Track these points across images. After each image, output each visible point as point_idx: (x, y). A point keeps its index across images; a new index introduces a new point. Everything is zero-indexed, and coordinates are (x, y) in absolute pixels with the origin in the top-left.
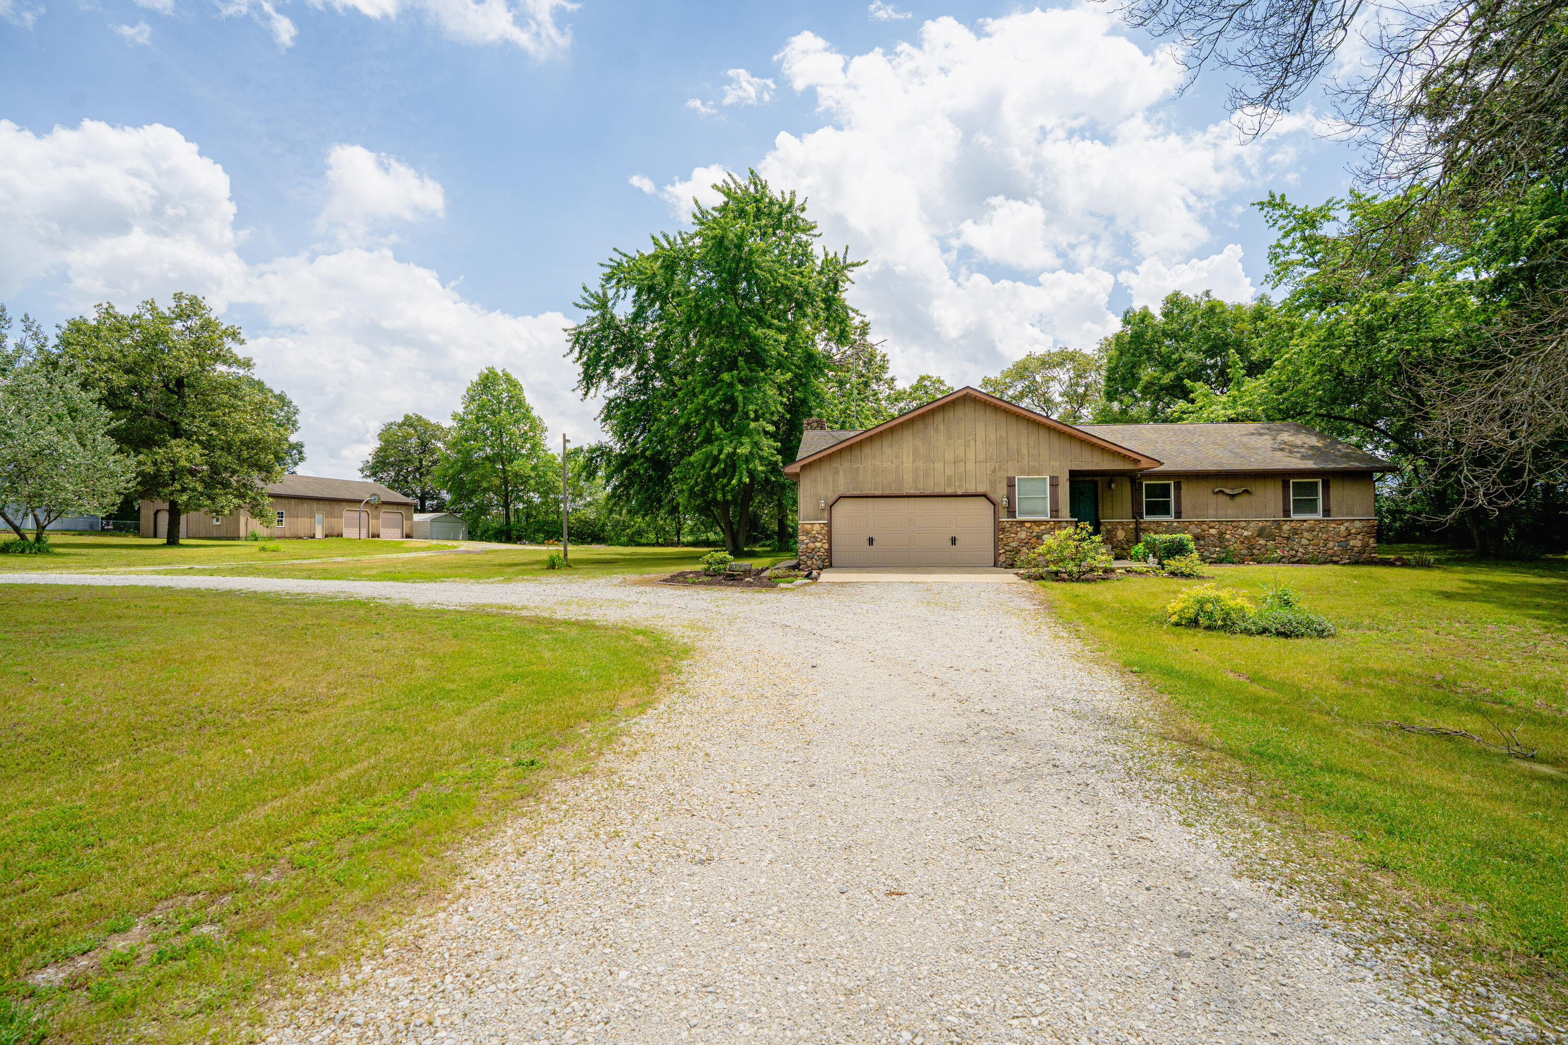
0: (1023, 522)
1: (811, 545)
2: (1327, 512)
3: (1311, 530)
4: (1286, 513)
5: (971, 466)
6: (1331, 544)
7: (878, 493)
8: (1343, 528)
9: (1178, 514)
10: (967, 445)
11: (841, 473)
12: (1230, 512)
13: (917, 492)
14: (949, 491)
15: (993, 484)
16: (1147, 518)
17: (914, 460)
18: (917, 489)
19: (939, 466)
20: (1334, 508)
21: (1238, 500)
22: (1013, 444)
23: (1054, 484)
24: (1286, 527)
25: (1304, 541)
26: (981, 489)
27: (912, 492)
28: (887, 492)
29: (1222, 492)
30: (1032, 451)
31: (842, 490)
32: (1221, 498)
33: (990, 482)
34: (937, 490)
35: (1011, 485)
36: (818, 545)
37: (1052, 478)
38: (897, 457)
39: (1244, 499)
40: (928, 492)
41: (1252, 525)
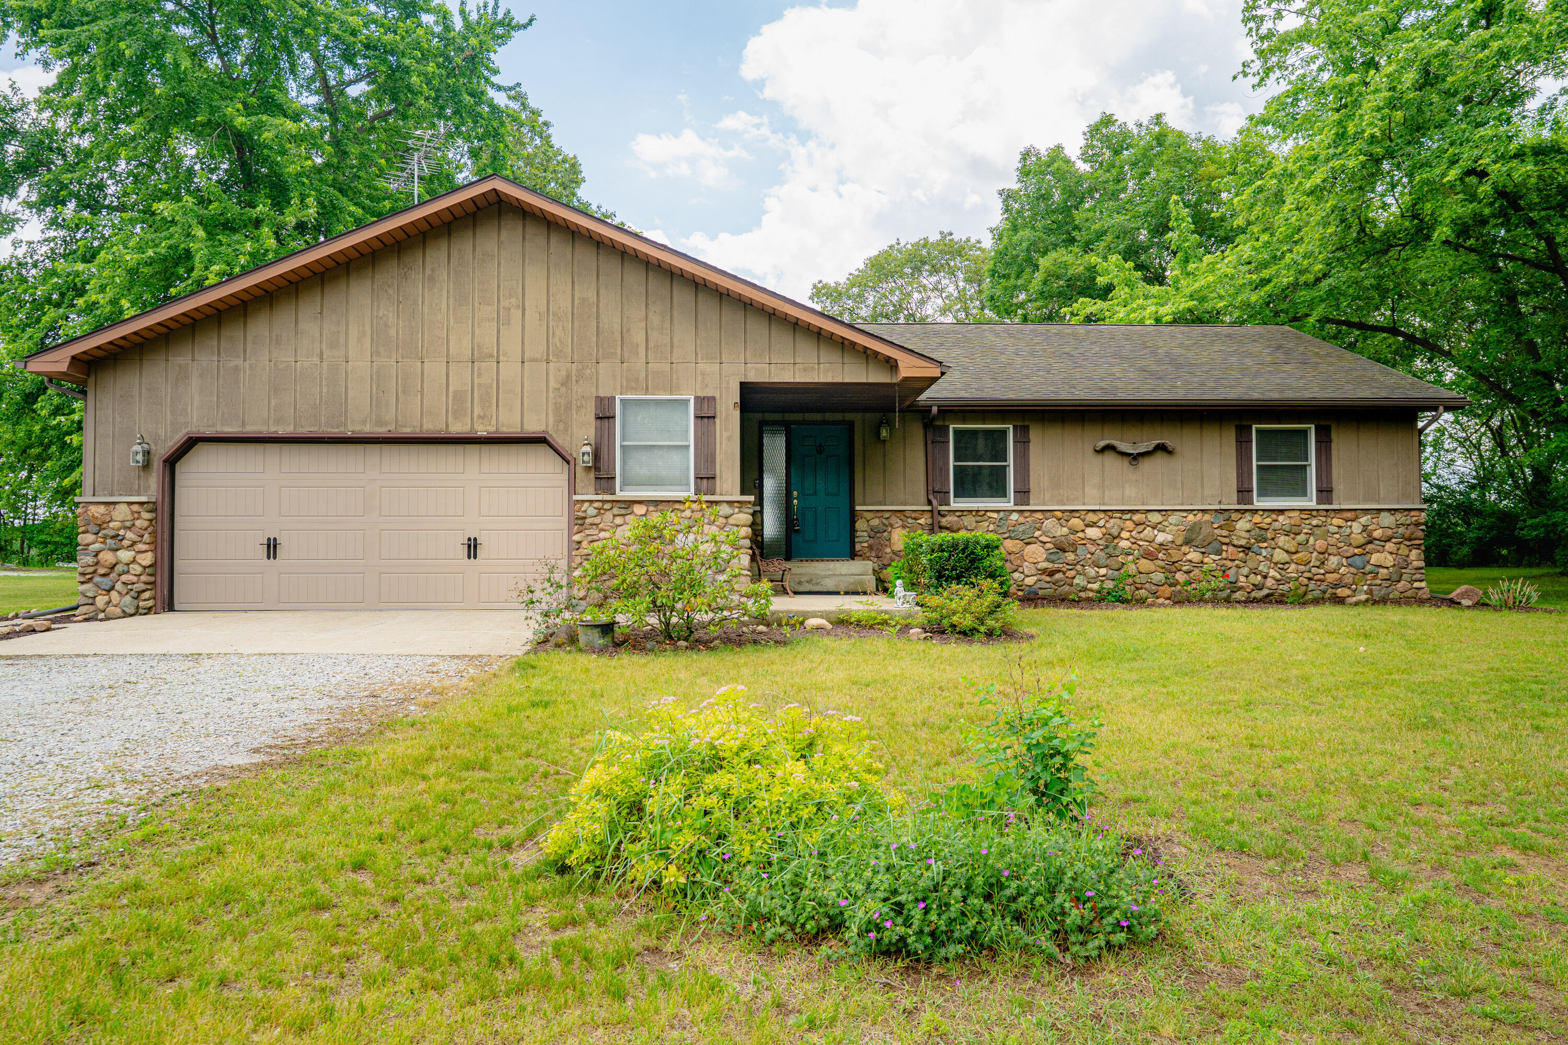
0: (629, 504)
1: (107, 557)
2: (1325, 493)
3: (1292, 532)
4: (1244, 493)
5: (510, 370)
6: (1333, 561)
7: (282, 430)
8: (1356, 527)
9: (1023, 494)
10: (501, 320)
11: (195, 381)
12: (1130, 491)
13: (381, 431)
14: (458, 428)
15: (564, 412)
16: (957, 504)
17: (375, 353)
18: (380, 423)
19: (435, 369)
20: (1339, 487)
21: (1146, 465)
22: (611, 319)
23: (706, 418)
24: (1243, 525)
25: (1279, 556)
26: (533, 427)
27: (368, 429)
28: (306, 430)
29: (1110, 448)
30: (654, 335)
31: (198, 425)
32: (1110, 460)
33: (557, 408)
34: (431, 427)
35: (605, 417)
36: (125, 555)
37: (699, 400)
38: (333, 345)
39: (1160, 460)
40: (407, 431)
41: (1173, 519)
